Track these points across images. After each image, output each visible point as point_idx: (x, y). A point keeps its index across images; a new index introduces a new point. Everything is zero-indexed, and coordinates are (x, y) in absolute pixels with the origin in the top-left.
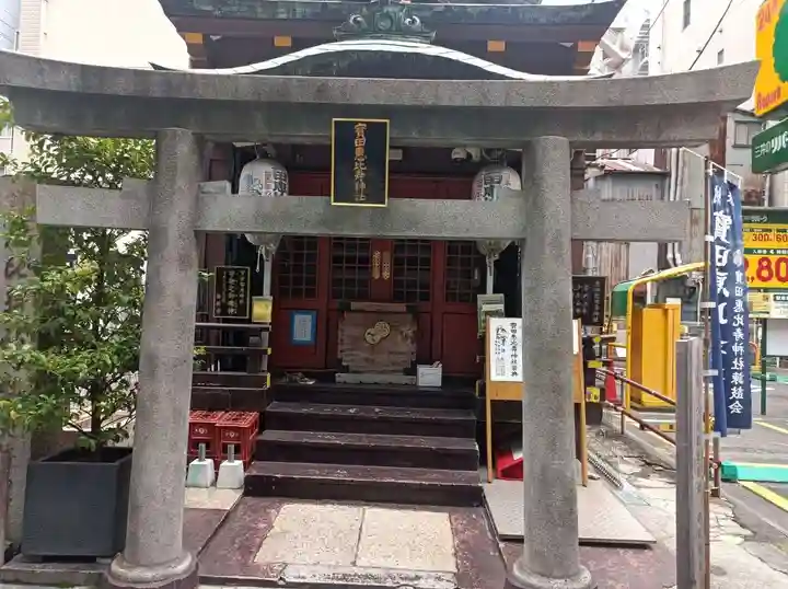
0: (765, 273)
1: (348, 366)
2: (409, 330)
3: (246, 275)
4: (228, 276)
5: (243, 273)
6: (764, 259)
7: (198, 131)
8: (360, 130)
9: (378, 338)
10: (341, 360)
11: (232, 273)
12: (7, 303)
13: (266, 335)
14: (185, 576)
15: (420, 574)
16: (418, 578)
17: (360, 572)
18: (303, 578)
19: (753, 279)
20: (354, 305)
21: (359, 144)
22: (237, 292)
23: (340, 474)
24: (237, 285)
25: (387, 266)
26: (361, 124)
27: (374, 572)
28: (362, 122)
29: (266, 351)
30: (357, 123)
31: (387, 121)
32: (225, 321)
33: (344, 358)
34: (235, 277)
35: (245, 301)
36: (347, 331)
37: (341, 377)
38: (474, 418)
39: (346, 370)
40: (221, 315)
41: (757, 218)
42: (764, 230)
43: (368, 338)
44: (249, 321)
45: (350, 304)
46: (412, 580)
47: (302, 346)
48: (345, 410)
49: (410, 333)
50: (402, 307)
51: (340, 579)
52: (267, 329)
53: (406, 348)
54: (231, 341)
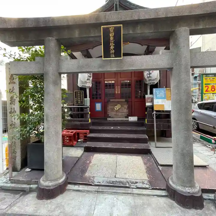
0: (213, 89)
1: (110, 116)
2: (126, 106)
3: (82, 93)
4: (78, 94)
5: (81, 92)
6: (213, 86)
7: (57, 38)
8: (111, 30)
9: (118, 109)
10: (108, 115)
11: (79, 93)
12: (10, 101)
13: (88, 109)
14: (62, 184)
15: (137, 181)
16: (136, 183)
17: (118, 180)
18: (100, 183)
19: (210, 91)
20: (111, 100)
21: (112, 35)
22: (80, 98)
23: (110, 145)
24: (80, 96)
25: (119, 90)
26: (112, 27)
27: (122, 180)
28: (113, 27)
29: (89, 113)
30: (111, 27)
31: (122, 25)
32: (78, 105)
33: (109, 114)
34: (80, 94)
35: (83, 100)
36: (110, 107)
37: (109, 119)
38: (146, 129)
39: (110, 117)
40: (77, 104)
41: (211, 76)
42: (213, 79)
43: (115, 109)
44: (84, 105)
45: (110, 100)
46: (135, 184)
47: (98, 112)
48: (110, 127)
49: (126, 107)
50: (124, 100)
51: (112, 183)
52: (89, 107)
53: (125, 111)
54: (80, 111)
